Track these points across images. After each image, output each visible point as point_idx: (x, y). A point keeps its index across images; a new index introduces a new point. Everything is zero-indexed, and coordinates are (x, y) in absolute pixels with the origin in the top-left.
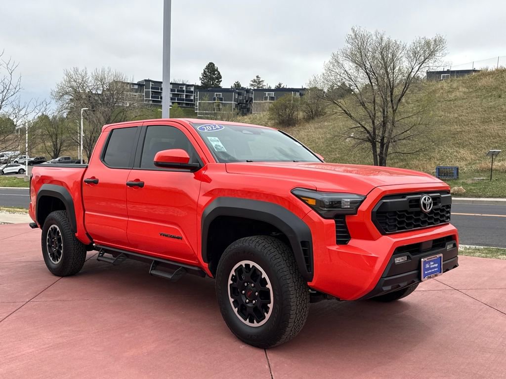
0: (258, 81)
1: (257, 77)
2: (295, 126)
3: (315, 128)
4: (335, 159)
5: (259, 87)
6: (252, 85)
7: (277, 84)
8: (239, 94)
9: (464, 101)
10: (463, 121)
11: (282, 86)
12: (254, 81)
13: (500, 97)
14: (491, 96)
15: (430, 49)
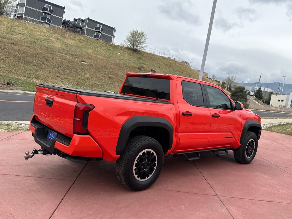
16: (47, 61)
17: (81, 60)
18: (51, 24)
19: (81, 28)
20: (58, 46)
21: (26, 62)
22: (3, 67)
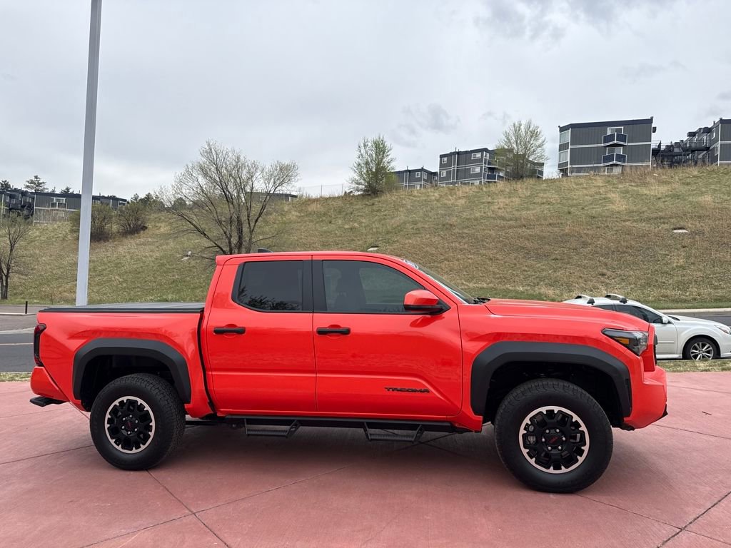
0: (36, 182)
1: (36, 177)
2: (108, 241)
3: (137, 244)
4: (173, 281)
5: (38, 190)
6: (28, 187)
7: (64, 188)
8: (12, 197)
9: (299, 224)
10: (304, 244)
11: (71, 191)
12: (32, 182)
13: (330, 222)
14: (322, 221)
15: (285, 173)
16: (585, 244)
17: (672, 227)
18: (626, 164)
19: (707, 149)
20: (622, 208)
21: (539, 257)
22: (494, 273)
